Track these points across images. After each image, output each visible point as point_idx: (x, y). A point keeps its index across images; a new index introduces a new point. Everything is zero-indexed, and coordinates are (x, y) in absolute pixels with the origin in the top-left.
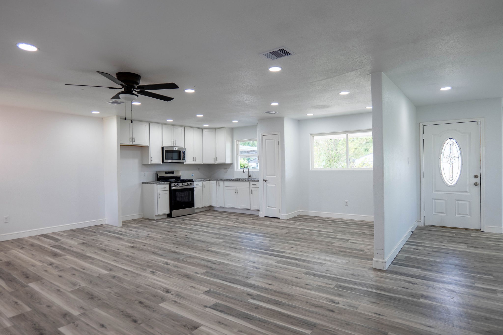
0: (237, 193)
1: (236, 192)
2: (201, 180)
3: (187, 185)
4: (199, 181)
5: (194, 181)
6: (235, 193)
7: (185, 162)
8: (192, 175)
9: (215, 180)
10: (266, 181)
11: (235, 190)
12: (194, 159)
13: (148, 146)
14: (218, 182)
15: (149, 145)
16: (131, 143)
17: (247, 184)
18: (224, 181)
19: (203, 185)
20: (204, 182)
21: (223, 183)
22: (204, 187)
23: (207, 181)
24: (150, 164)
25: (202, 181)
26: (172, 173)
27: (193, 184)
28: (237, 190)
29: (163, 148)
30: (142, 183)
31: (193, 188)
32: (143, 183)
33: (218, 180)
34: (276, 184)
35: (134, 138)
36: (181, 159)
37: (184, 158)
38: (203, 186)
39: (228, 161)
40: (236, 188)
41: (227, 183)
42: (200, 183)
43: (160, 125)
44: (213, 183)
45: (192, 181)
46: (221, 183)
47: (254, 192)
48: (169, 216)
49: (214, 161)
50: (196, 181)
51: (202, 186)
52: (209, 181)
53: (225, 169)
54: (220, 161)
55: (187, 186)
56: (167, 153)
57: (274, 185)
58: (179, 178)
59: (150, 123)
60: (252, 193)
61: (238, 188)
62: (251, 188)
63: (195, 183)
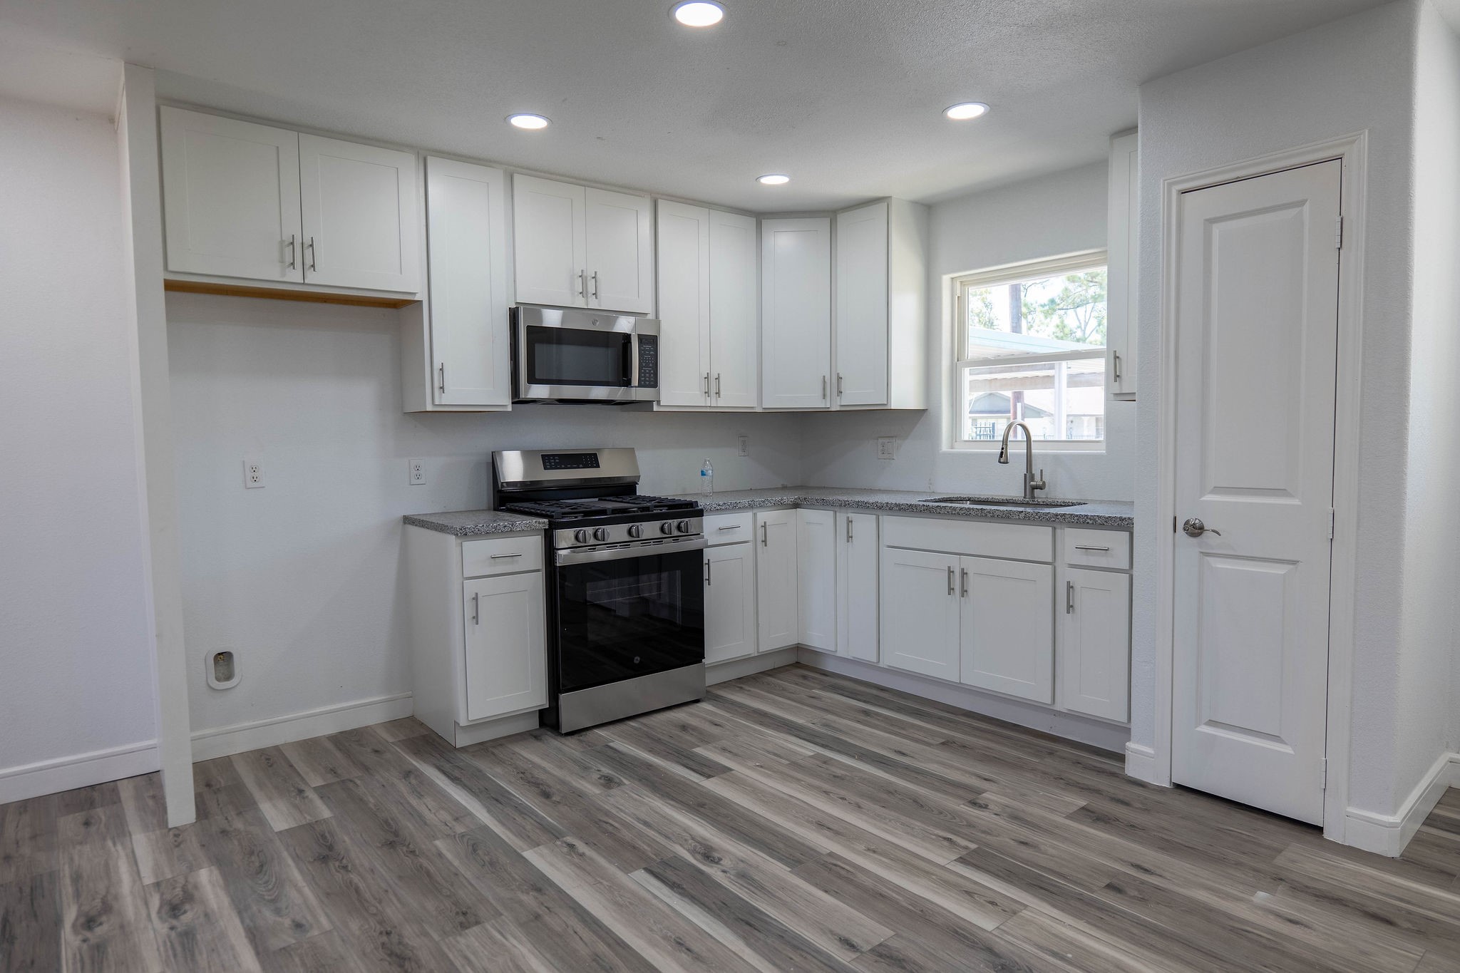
0: (964, 592)
1: (958, 583)
2: (745, 501)
3: (658, 534)
4: (735, 508)
5: (700, 513)
6: (951, 590)
7: (659, 402)
8: (703, 474)
9: (824, 504)
10: (1195, 530)
11: (950, 572)
12: (711, 383)
13: (420, 302)
14: (842, 517)
15: (421, 296)
16: (293, 279)
17: (1035, 539)
18: (879, 512)
19: (760, 532)
20: (765, 516)
21: (874, 525)
22: (765, 541)
23: (781, 505)
24: (429, 408)
25: (751, 506)
26: (590, 460)
27: (692, 530)
28: (964, 574)
29: (514, 315)
30: (405, 523)
31: (699, 554)
32: (408, 520)
33: (845, 505)
34: (1294, 562)
35: (312, 245)
36: (627, 383)
37: (651, 378)
38: (760, 537)
39: (904, 395)
40: (955, 563)
41: (896, 527)
42: (743, 522)
43: (496, 178)
44: (818, 521)
45: (687, 510)
46: (864, 524)
47: (1080, 599)
48: (548, 720)
49: (824, 396)
50: (719, 510)
51: (750, 537)
52: (796, 506)
53: (880, 441)
54: (856, 396)
55: (658, 541)
56: (538, 347)
57: (1280, 570)
58: (625, 488)
59: (425, 155)
60: (1070, 607)
61: (968, 563)
62: (1066, 575)
63: (711, 525)
